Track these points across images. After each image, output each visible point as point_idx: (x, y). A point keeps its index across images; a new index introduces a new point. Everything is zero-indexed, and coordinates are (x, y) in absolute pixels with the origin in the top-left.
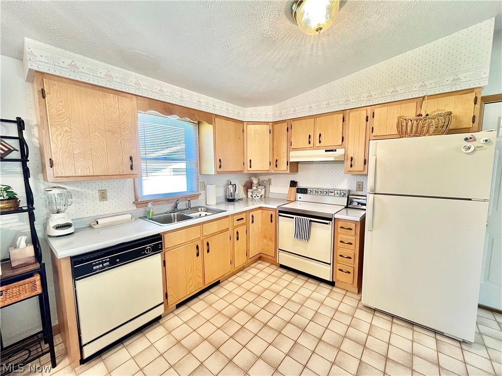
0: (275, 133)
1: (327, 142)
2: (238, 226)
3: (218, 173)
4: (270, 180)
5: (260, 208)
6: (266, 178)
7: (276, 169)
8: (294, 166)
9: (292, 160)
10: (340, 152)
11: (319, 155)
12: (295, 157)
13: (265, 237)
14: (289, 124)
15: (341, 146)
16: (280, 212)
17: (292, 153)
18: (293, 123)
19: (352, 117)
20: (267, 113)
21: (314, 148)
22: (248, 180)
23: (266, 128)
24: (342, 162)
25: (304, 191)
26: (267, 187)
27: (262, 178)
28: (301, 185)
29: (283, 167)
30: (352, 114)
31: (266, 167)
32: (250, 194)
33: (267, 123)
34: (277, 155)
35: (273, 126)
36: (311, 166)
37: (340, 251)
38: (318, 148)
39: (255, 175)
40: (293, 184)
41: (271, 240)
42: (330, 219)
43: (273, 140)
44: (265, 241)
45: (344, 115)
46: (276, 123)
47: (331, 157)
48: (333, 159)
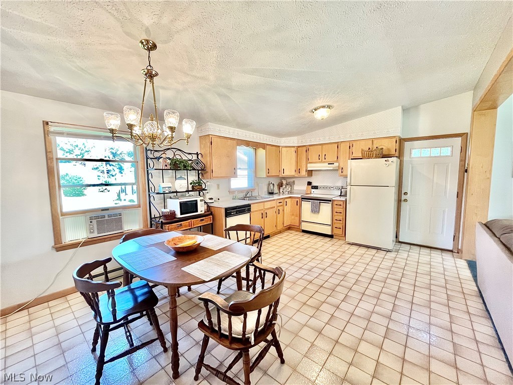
0: (299, 153)
1: (329, 159)
2: (278, 206)
3: (268, 176)
4: (294, 182)
5: (290, 197)
6: (292, 180)
7: (299, 174)
8: (310, 173)
9: (309, 169)
10: (336, 164)
11: (324, 166)
12: (311, 167)
13: (293, 215)
14: (308, 148)
15: (337, 161)
16: (302, 199)
17: (309, 165)
18: (310, 148)
19: (342, 146)
20: (294, 141)
21: (322, 162)
22: (280, 182)
23: (293, 149)
24: (338, 170)
25: (316, 187)
26: (292, 186)
27: (289, 180)
28: (314, 184)
29: (304, 173)
30: (342, 144)
31: (293, 173)
32: (281, 190)
33: (294, 147)
34: (300, 166)
35: (297, 149)
36: (320, 172)
37: (335, 218)
38: (324, 162)
39: (284, 178)
40: (309, 183)
41: (297, 216)
42: (330, 201)
43: (297, 157)
44: (293, 217)
45: (338, 144)
46: (299, 147)
47: (331, 167)
48: (332, 169)
